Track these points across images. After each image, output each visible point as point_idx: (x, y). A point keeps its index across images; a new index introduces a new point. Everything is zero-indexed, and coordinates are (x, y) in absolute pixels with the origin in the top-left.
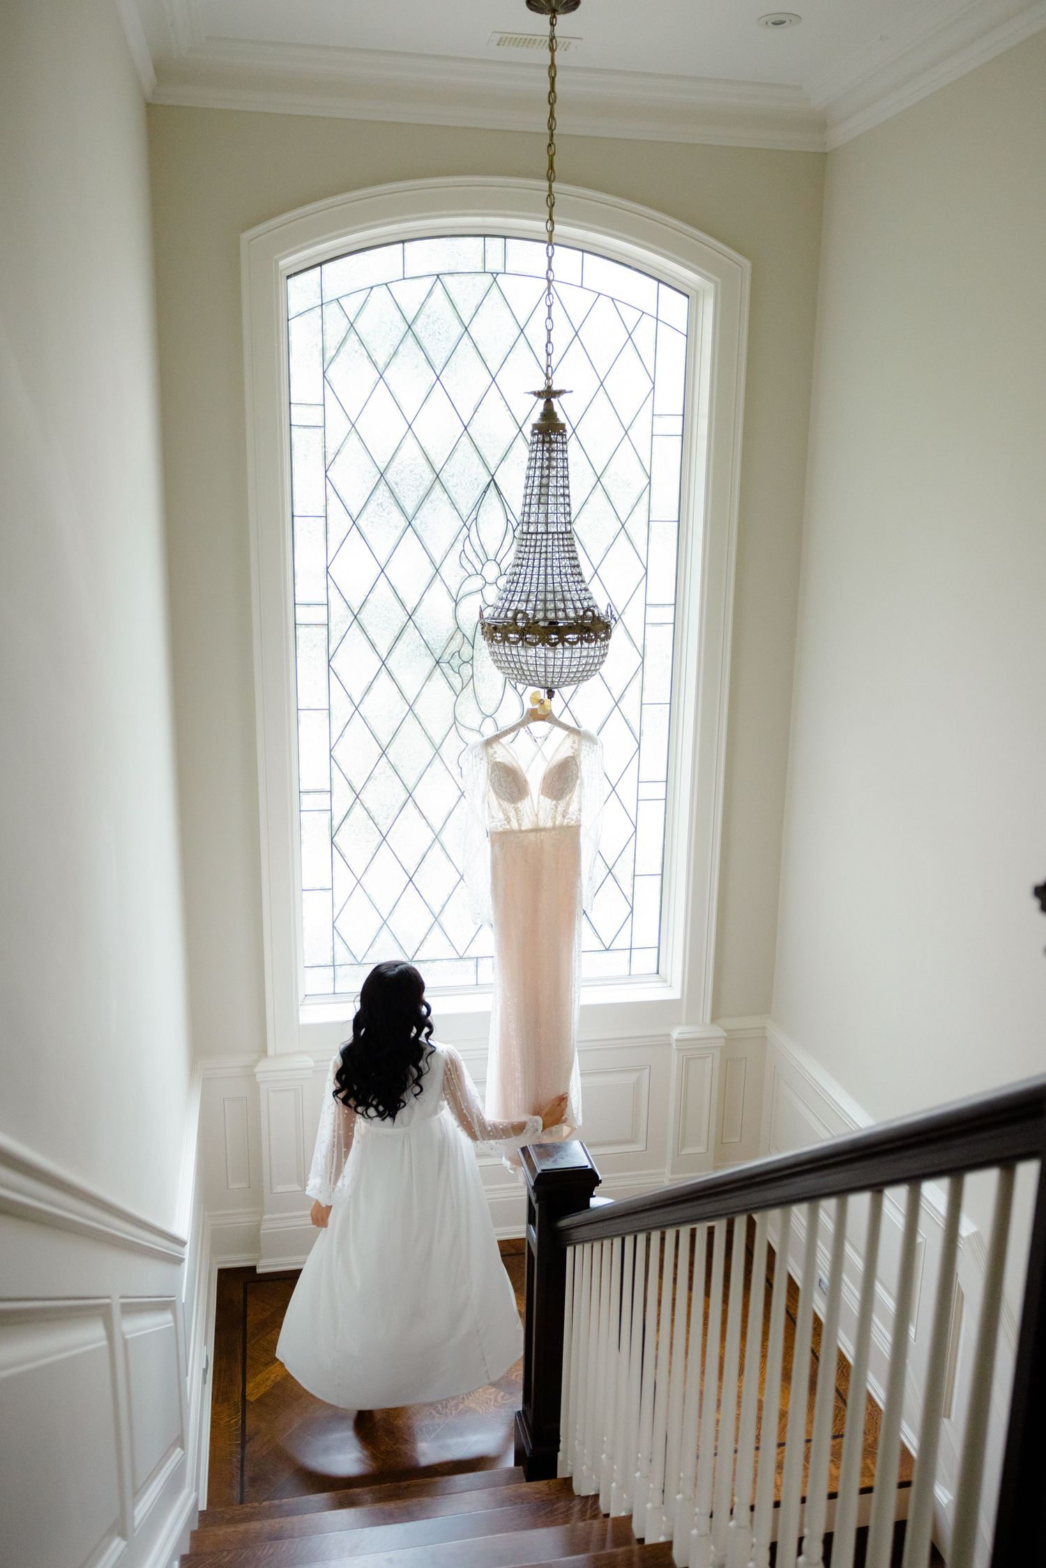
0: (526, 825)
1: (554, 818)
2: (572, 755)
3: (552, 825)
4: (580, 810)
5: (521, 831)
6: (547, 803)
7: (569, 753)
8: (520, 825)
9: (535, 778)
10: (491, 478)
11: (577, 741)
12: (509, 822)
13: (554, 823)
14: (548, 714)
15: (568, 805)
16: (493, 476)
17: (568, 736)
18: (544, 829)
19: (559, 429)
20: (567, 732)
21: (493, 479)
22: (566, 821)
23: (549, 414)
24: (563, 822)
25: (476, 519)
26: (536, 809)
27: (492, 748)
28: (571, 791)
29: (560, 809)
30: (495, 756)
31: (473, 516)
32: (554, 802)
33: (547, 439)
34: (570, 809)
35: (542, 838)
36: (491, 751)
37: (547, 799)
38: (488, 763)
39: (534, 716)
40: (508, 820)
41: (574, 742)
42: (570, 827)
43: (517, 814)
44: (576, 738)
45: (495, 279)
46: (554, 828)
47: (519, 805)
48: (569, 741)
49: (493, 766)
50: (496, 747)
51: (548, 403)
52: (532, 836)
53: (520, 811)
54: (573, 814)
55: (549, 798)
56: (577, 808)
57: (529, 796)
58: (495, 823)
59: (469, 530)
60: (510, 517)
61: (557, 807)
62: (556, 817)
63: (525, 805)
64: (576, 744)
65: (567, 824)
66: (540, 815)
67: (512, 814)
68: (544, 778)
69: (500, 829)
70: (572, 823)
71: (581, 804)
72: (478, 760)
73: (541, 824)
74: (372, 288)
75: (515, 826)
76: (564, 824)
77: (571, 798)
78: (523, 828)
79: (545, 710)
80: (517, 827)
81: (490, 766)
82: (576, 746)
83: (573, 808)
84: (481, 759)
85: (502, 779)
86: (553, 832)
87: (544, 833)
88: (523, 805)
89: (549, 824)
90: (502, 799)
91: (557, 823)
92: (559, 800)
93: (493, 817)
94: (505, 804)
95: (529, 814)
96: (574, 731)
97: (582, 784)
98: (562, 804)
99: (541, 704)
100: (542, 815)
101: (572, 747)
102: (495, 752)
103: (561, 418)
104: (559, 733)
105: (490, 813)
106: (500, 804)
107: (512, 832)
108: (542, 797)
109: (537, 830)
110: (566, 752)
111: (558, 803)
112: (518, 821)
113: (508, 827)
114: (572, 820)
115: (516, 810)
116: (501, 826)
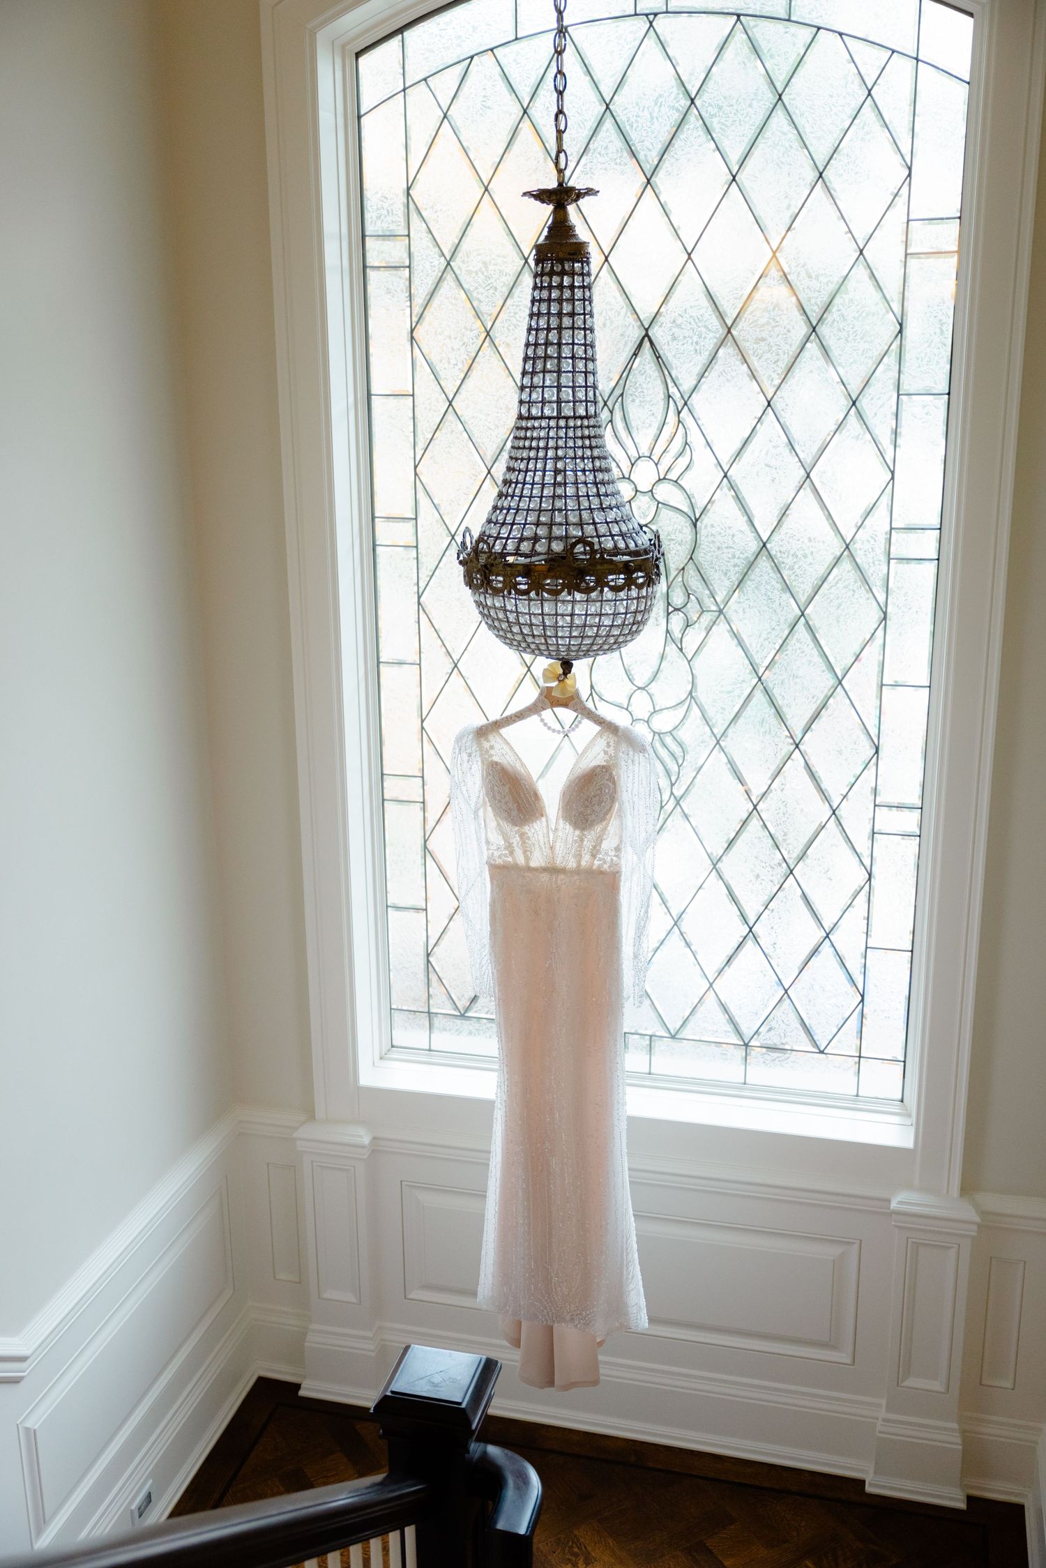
0: (537, 861)
1: (579, 856)
2: (605, 764)
3: (575, 865)
4: (618, 849)
5: (529, 869)
6: (567, 832)
7: (600, 760)
8: (527, 859)
9: (551, 792)
10: (644, 333)
11: (612, 744)
12: (512, 853)
13: (579, 863)
14: (572, 698)
15: (600, 840)
16: (647, 330)
17: (600, 734)
18: (562, 871)
19: (578, 252)
20: (600, 728)
21: (647, 335)
22: (597, 863)
23: (560, 229)
24: (593, 864)
25: (622, 395)
26: (551, 842)
27: (488, 741)
28: (603, 819)
29: (588, 844)
30: (492, 752)
31: (618, 392)
32: (577, 832)
33: (558, 268)
34: (603, 846)
35: (559, 882)
36: (486, 745)
37: (568, 826)
38: (483, 762)
39: (549, 699)
40: (509, 847)
41: (608, 745)
42: (602, 873)
43: (524, 842)
44: (612, 739)
45: (651, 23)
46: (578, 871)
47: (526, 828)
48: (601, 743)
49: (488, 767)
50: (494, 740)
51: (560, 209)
52: (545, 877)
53: (528, 838)
54: (607, 854)
55: (570, 824)
56: (614, 844)
57: (544, 819)
58: (490, 852)
59: (611, 412)
60: (673, 390)
61: (582, 840)
62: (581, 856)
63: (536, 830)
64: (612, 748)
65: (599, 866)
66: (557, 848)
67: (516, 840)
68: (564, 794)
69: (499, 861)
70: (606, 867)
71: (621, 842)
72: (465, 757)
73: (559, 862)
74: (472, 57)
75: (521, 860)
76: (594, 867)
77: (605, 829)
78: (533, 864)
79: (564, 690)
80: (523, 863)
81: (485, 767)
82: (611, 751)
83: (608, 845)
84: (470, 755)
85: (496, 788)
86: (576, 877)
87: (562, 876)
88: (533, 831)
89: (572, 864)
90: (500, 817)
91: (583, 863)
92: (583, 829)
93: (488, 842)
94: (507, 827)
95: (542, 843)
96: (609, 727)
97: (620, 809)
98: (590, 836)
99: (560, 681)
100: (560, 849)
101: (606, 753)
102: (492, 747)
103: (582, 234)
104: (589, 729)
105: (486, 834)
106: (499, 825)
107: (515, 867)
108: (561, 821)
109: (552, 870)
110: (596, 758)
111: (583, 834)
112: (525, 852)
113: (510, 859)
114: (605, 862)
115: (522, 835)
116: (500, 857)
